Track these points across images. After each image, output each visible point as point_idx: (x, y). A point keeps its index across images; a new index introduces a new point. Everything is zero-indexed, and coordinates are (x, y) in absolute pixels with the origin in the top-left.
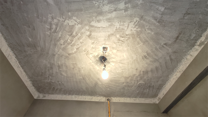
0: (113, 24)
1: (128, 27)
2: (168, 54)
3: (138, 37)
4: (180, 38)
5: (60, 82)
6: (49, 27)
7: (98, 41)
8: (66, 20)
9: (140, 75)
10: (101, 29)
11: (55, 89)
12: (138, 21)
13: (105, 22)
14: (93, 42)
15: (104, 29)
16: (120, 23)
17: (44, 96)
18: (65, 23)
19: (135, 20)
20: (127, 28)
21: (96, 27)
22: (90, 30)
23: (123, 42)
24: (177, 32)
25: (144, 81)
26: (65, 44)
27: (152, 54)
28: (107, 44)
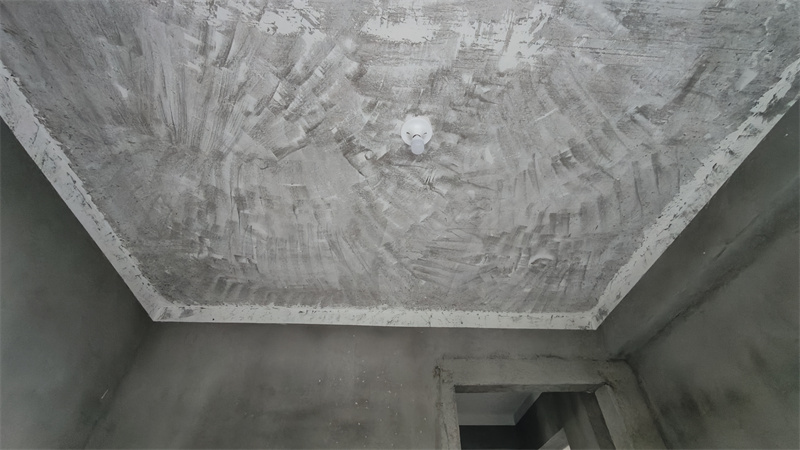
0: (452, 28)
1: (507, 41)
2: (648, 147)
3: (543, 81)
4: (697, 85)
5: (244, 261)
6: (198, 42)
7: (389, 100)
8: (266, 12)
9: (539, 228)
10: (401, 49)
11: (228, 287)
12: (546, 19)
13: (420, 19)
14: (370, 103)
15: (417, 49)
16: (480, 26)
17: (188, 313)
18: (263, 26)
19: (535, 14)
20: (502, 44)
21: (385, 42)
22: (360, 53)
23: (485, 101)
24: (690, 63)
25: (552, 252)
26: (262, 109)
27: (590, 147)
28: (424, 111)
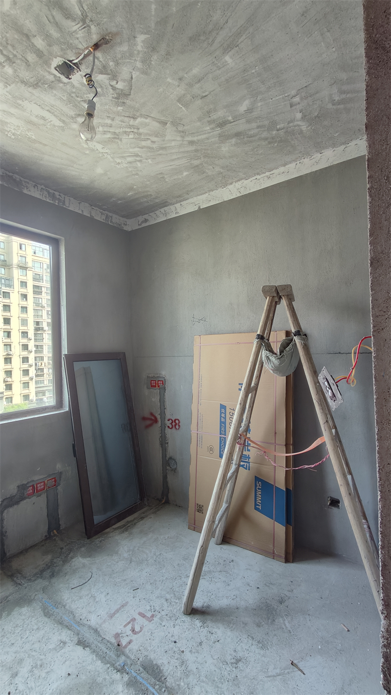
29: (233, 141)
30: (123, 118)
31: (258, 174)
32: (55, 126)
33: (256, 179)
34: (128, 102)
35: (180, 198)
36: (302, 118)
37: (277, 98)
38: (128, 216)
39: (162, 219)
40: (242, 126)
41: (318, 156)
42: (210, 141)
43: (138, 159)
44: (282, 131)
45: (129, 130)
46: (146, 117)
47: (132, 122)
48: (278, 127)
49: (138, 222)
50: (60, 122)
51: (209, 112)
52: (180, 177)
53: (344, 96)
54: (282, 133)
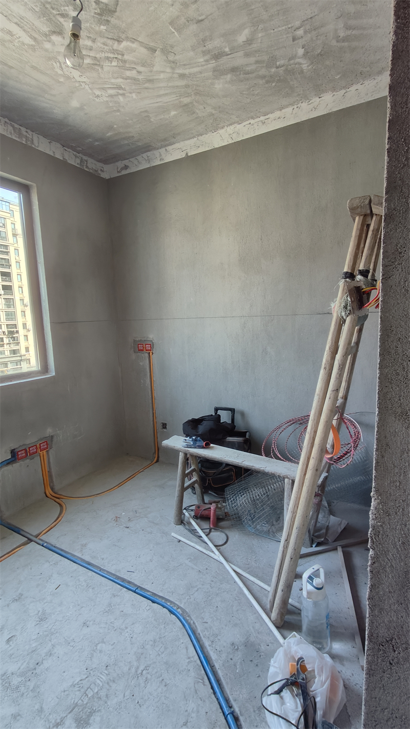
29: (229, 77)
30: (105, 40)
31: (253, 118)
32: (23, 44)
33: (250, 123)
34: (113, 21)
35: (166, 142)
36: (304, 55)
37: (280, 29)
38: (106, 161)
39: (145, 166)
40: (239, 60)
41: (316, 100)
42: (203, 75)
43: (121, 92)
44: (282, 68)
45: (112, 56)
46: (134, 40)
47: (116, 45)
48: (278, 63)
49: (117, 168)
50: (30, 40)
51: (204, 40)
52: (167, 116)
53: (349, 32)
54: (281, 70)
